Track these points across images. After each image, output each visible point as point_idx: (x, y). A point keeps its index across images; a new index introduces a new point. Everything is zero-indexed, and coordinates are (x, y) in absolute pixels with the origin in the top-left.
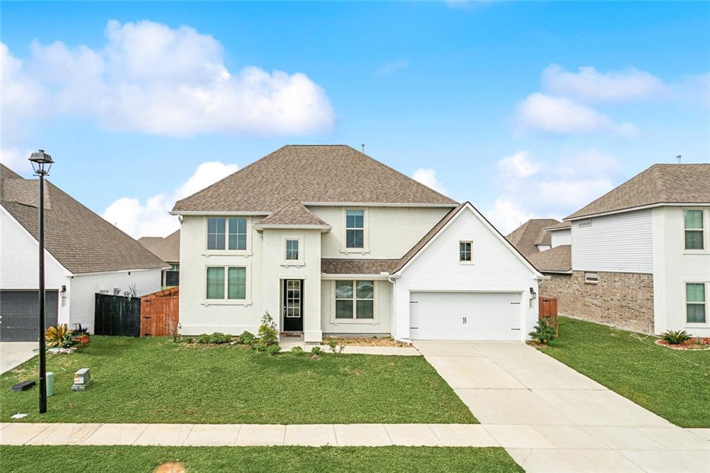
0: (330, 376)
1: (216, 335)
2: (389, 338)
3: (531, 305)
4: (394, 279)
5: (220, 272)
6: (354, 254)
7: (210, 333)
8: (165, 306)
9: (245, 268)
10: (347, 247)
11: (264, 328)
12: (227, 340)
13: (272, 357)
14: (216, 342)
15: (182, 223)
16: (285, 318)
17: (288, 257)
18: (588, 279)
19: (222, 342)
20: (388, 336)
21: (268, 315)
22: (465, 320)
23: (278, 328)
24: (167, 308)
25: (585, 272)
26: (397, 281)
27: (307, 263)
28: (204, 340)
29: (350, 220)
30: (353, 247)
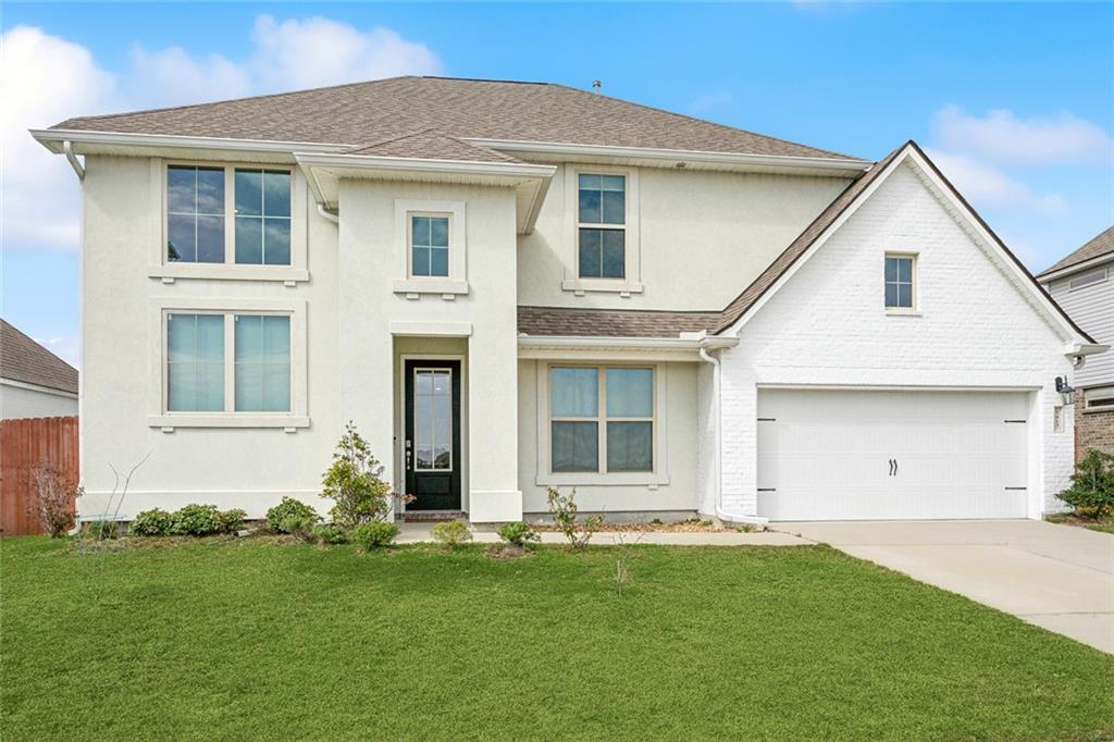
0: (578, 597)
1: (191, 512)
2: (695, 519)
3: (1056, 425)
4: (714, 352)
5: (210, 328)
6: (602, 295)
7: (172, 508)
8: (43, 444)
9: (288, 318)
10: (582, 275)
11: (342, 474)
12: (230, 525)
13: (370, 556)
14: (193, 533)
15: (82, 178)
16: (409, 473)
17: (419, 268)
18: (1093, 403)
19: (212, 532)
20: (691, 516)
21: (356, 437)
22: (893, 465)
23: (387, 477)
24: (53, 452)
25: (1086, 389)
26: (723, 357)
27: (473, 286)
28: (154, 528)
29: (588, 200)
30: (597, 275)
